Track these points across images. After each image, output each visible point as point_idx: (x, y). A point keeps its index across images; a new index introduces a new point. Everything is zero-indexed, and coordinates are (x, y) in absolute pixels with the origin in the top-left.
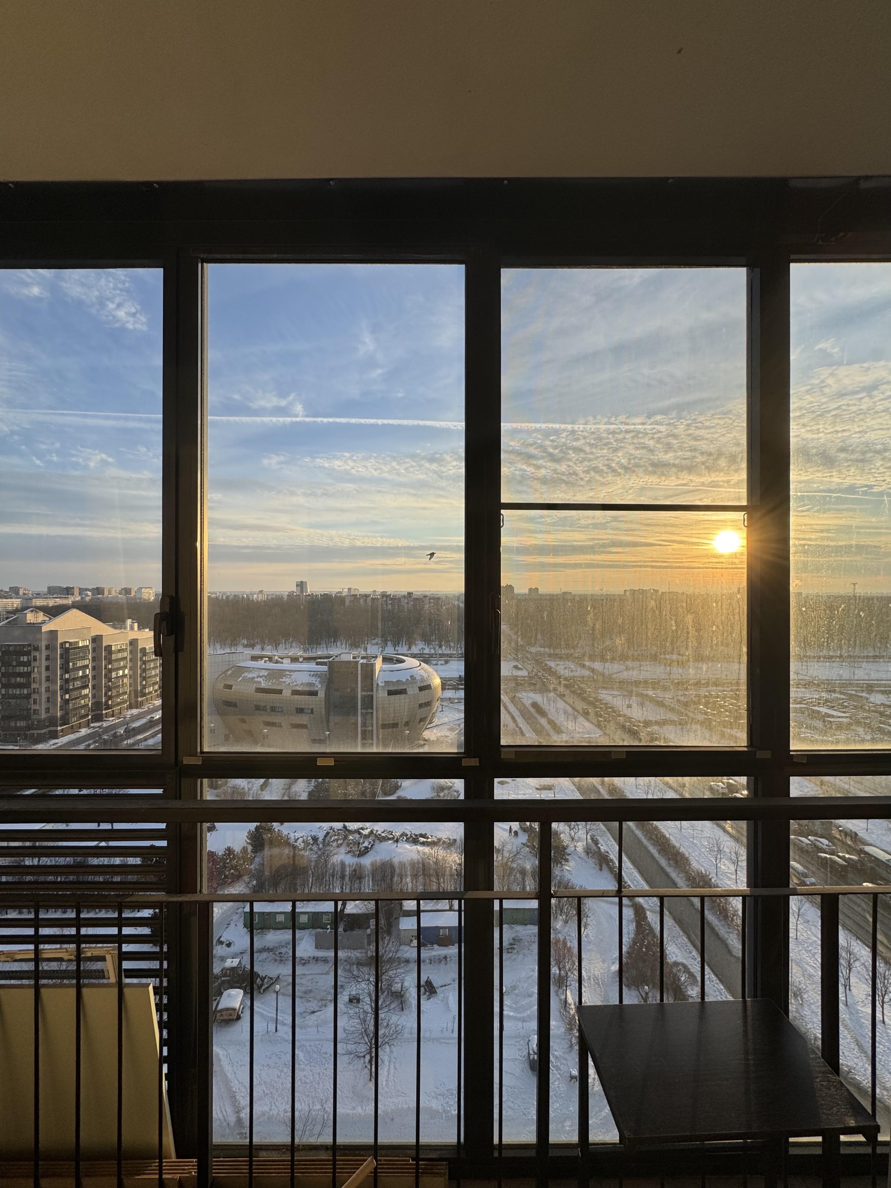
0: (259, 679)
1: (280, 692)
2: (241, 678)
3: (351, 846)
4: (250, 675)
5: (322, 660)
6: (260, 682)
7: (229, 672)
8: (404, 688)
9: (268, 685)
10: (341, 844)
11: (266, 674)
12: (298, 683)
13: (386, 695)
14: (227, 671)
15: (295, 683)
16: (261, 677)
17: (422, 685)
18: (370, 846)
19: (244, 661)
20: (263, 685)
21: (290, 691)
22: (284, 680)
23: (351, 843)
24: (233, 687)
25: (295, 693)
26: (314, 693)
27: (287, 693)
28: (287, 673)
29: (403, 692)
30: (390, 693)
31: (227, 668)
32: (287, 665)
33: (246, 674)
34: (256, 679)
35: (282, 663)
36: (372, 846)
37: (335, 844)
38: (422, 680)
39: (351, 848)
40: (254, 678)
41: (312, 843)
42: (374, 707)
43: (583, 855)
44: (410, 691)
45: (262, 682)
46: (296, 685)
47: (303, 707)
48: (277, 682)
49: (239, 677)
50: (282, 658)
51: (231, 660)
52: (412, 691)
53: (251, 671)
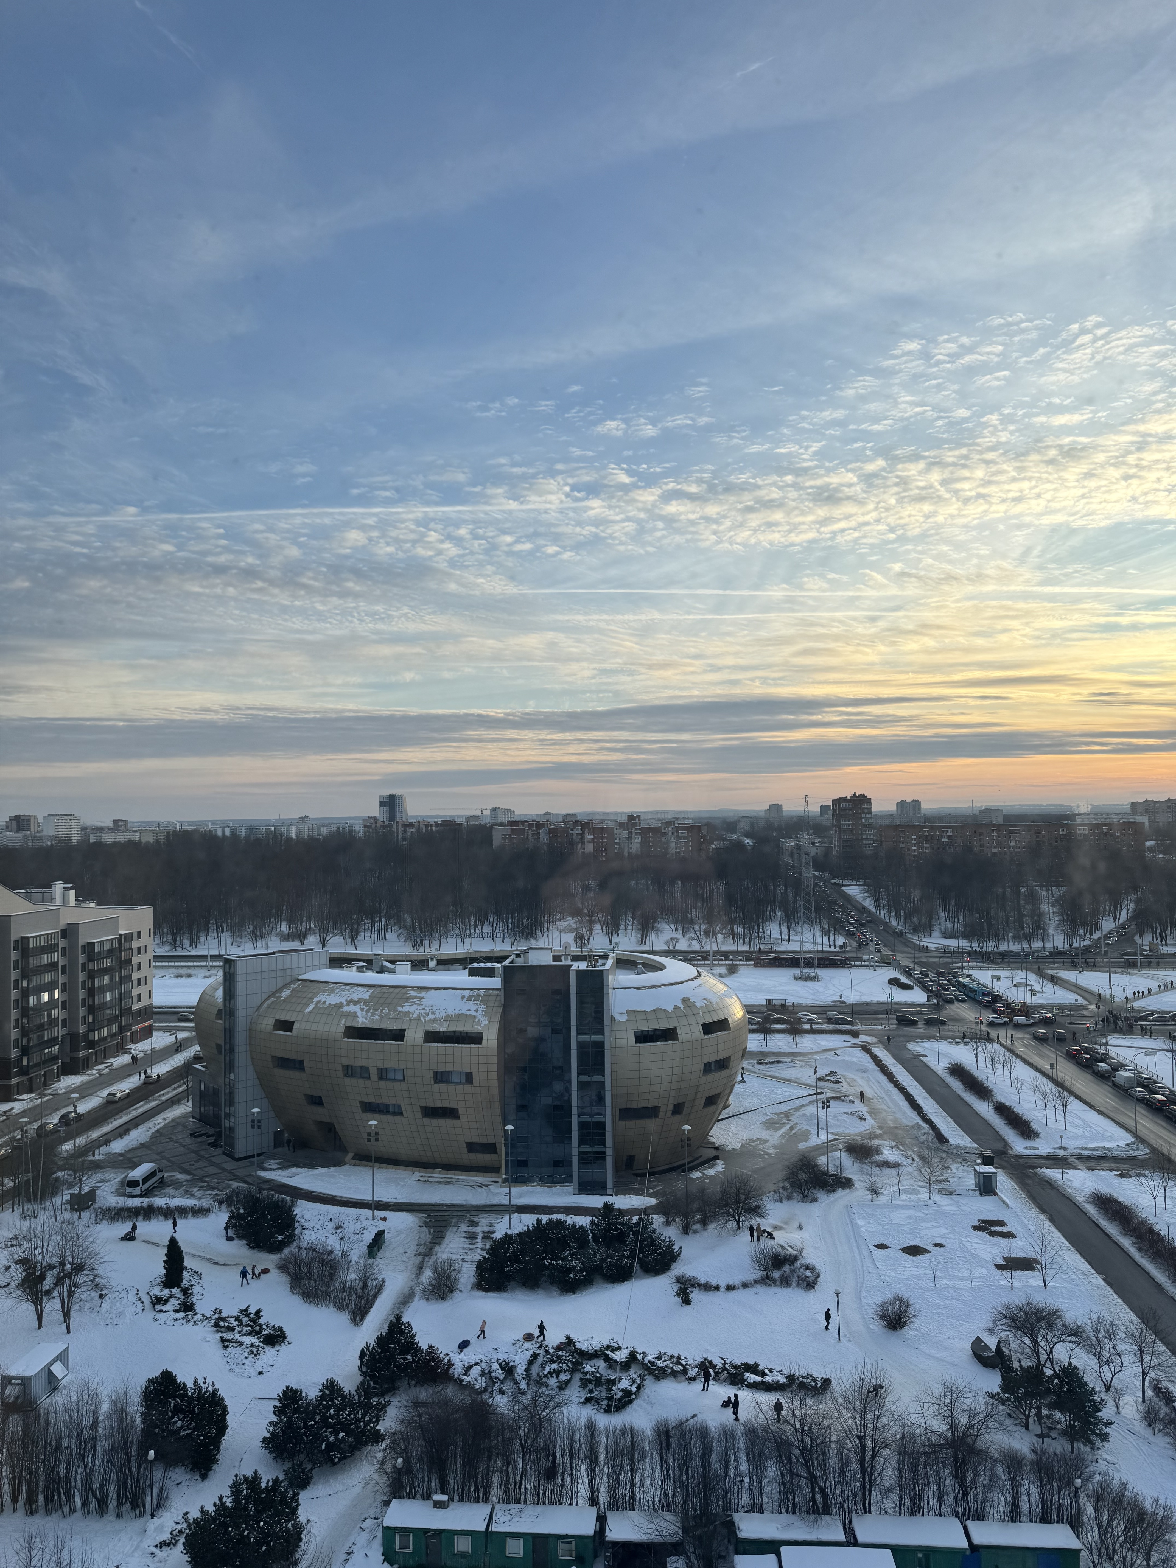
0: (352, 1008)
1: (398, 1035)
2: (312, 1006)
3: (591, 1387)
4: (332, 1000)
5: (482, 965)
6: (355, 1015)
7: (285, 993)
8: (672, 1026)
9: (372, 1021)
10: (567, 1382)
11: (366, 996)
12: (437, 1015)
13: (632, 1041)
14: (280, 990)
15: (431, 1017)
16: (356, 1003)
17: (708, 1020)
18: (634, 1389)
19: (314, 968)
20: (363, 1020)
21: (421, 1034)
22: (405, 1009)
23: (590, 1381)
24: (296, 1026)
25: (433, 1037)
26: (475, 1038)
27: (415, 1036)
28: (413, 993)
29: (669, 1035)
30: (643, 1037)
31: (280, 985)
32: (404, 976)
33: (322, 997)
34: (346, 1009)
35: (393, 972)
36: (638, 1388)
37: (553, 1381)
38: (709, 1008)
39: (591, 1391)
40: (340, 1005)
41: (502, 1377)
42: (607, 1070)
43: (1140, 1426)
44: (683, 1034)
45: (359, 1014)
46: (434, 1020)
47: (449, 1068)
48: (392, 1015)
49: (308, 1005)
50: (393, 962)
51: (288, 966)
52: (689, 1032)
53: (332, 991)
